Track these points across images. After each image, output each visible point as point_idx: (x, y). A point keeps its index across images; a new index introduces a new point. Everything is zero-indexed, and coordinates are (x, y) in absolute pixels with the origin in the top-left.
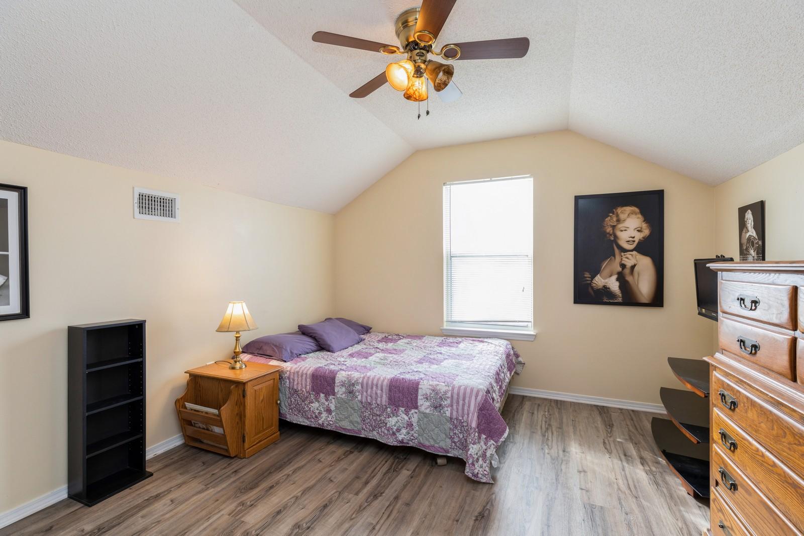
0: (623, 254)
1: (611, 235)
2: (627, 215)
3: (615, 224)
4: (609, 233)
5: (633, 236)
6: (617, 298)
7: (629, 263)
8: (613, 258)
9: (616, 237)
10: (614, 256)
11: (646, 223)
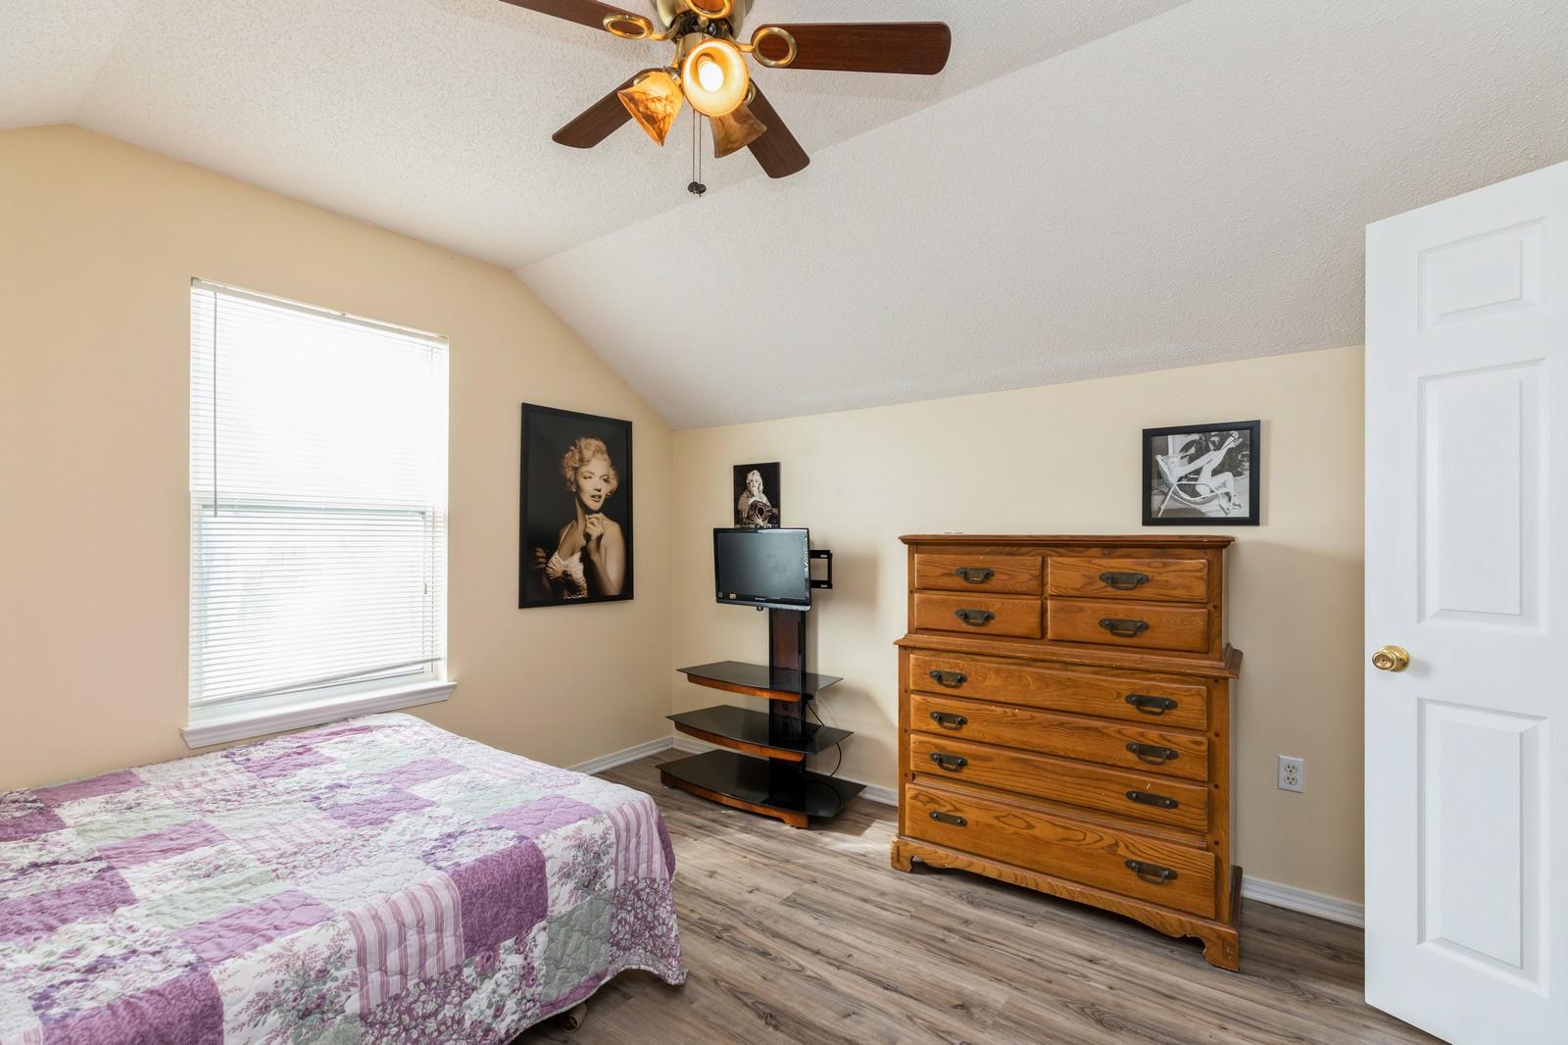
0: (587, 516)
1: (572, 483)
2: (591, 452)
3: (577, 465)
4: (569, 480)
5: (599, 488)
6: (580, 591)
7: (595, 532)
8: (574, 522)
9: (578, 487)
10: (577, 520)
11: (614, 469)
